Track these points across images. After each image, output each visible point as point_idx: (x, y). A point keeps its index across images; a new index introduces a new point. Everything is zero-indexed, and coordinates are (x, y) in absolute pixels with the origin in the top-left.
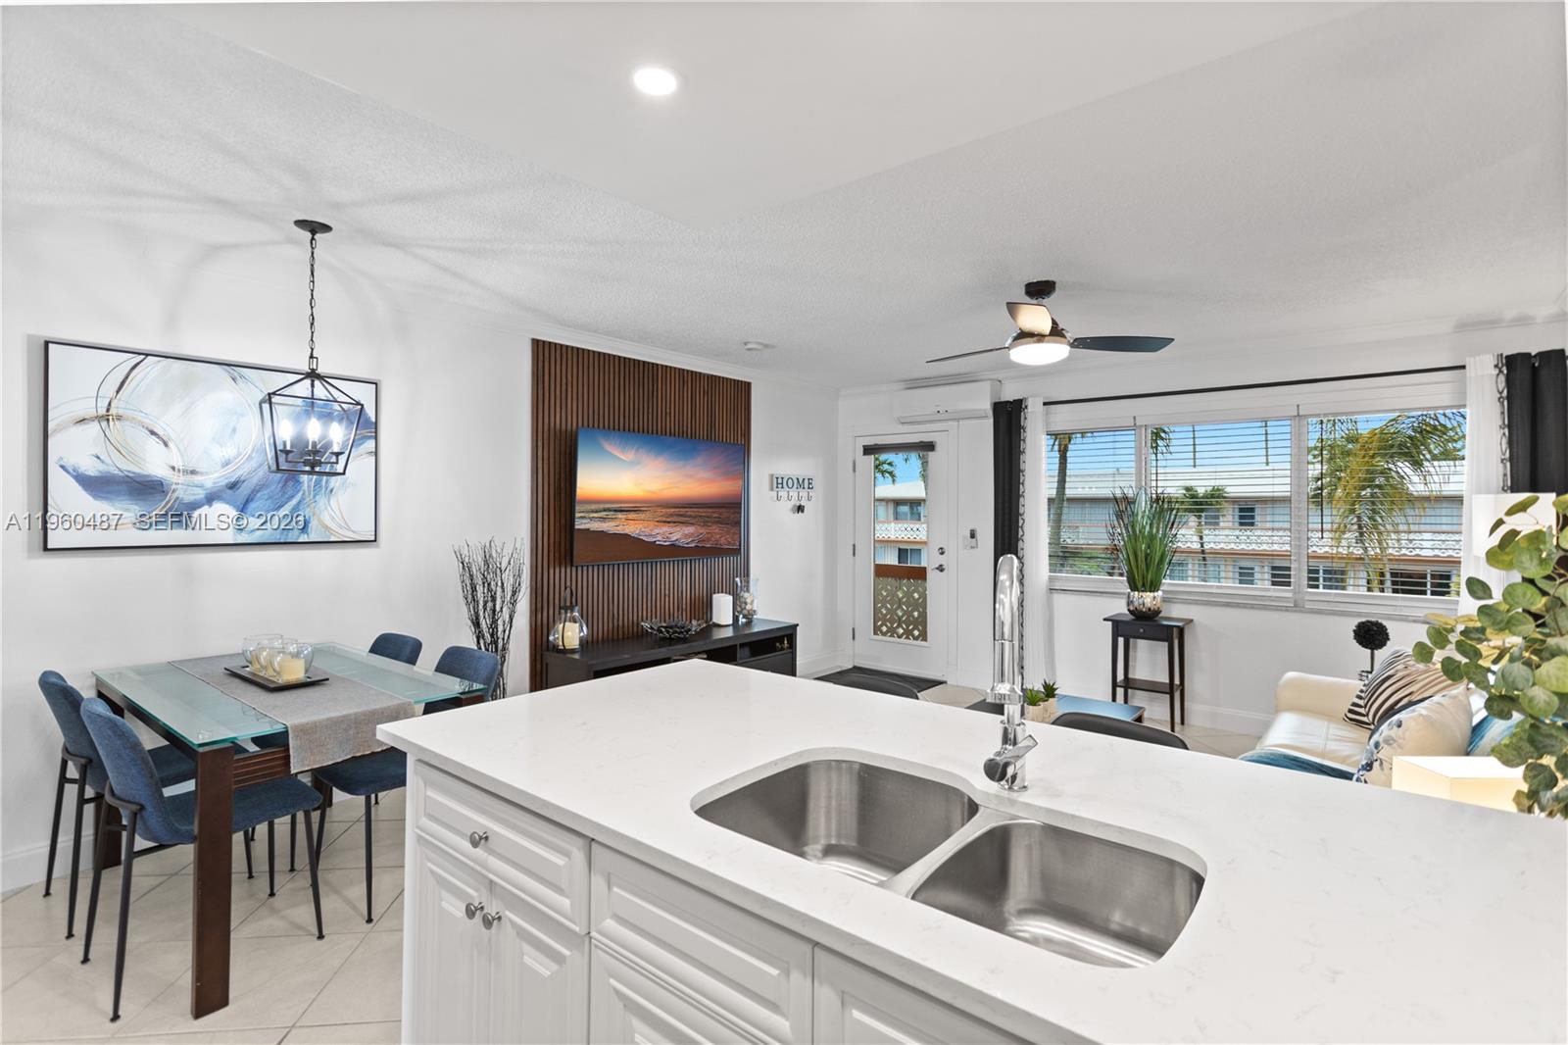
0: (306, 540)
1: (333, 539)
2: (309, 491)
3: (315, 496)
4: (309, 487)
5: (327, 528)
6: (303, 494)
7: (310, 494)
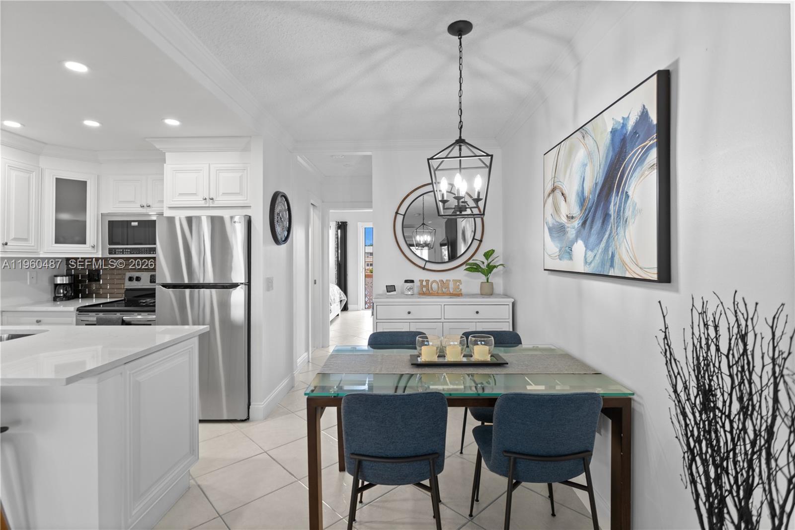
0: (613, 275)
1: (628, 275)
2: (614, 224)
3: (617, 229)
4: (614, 219)
5: (624, 263)
6: (611, 227)
7: (614, 227)
